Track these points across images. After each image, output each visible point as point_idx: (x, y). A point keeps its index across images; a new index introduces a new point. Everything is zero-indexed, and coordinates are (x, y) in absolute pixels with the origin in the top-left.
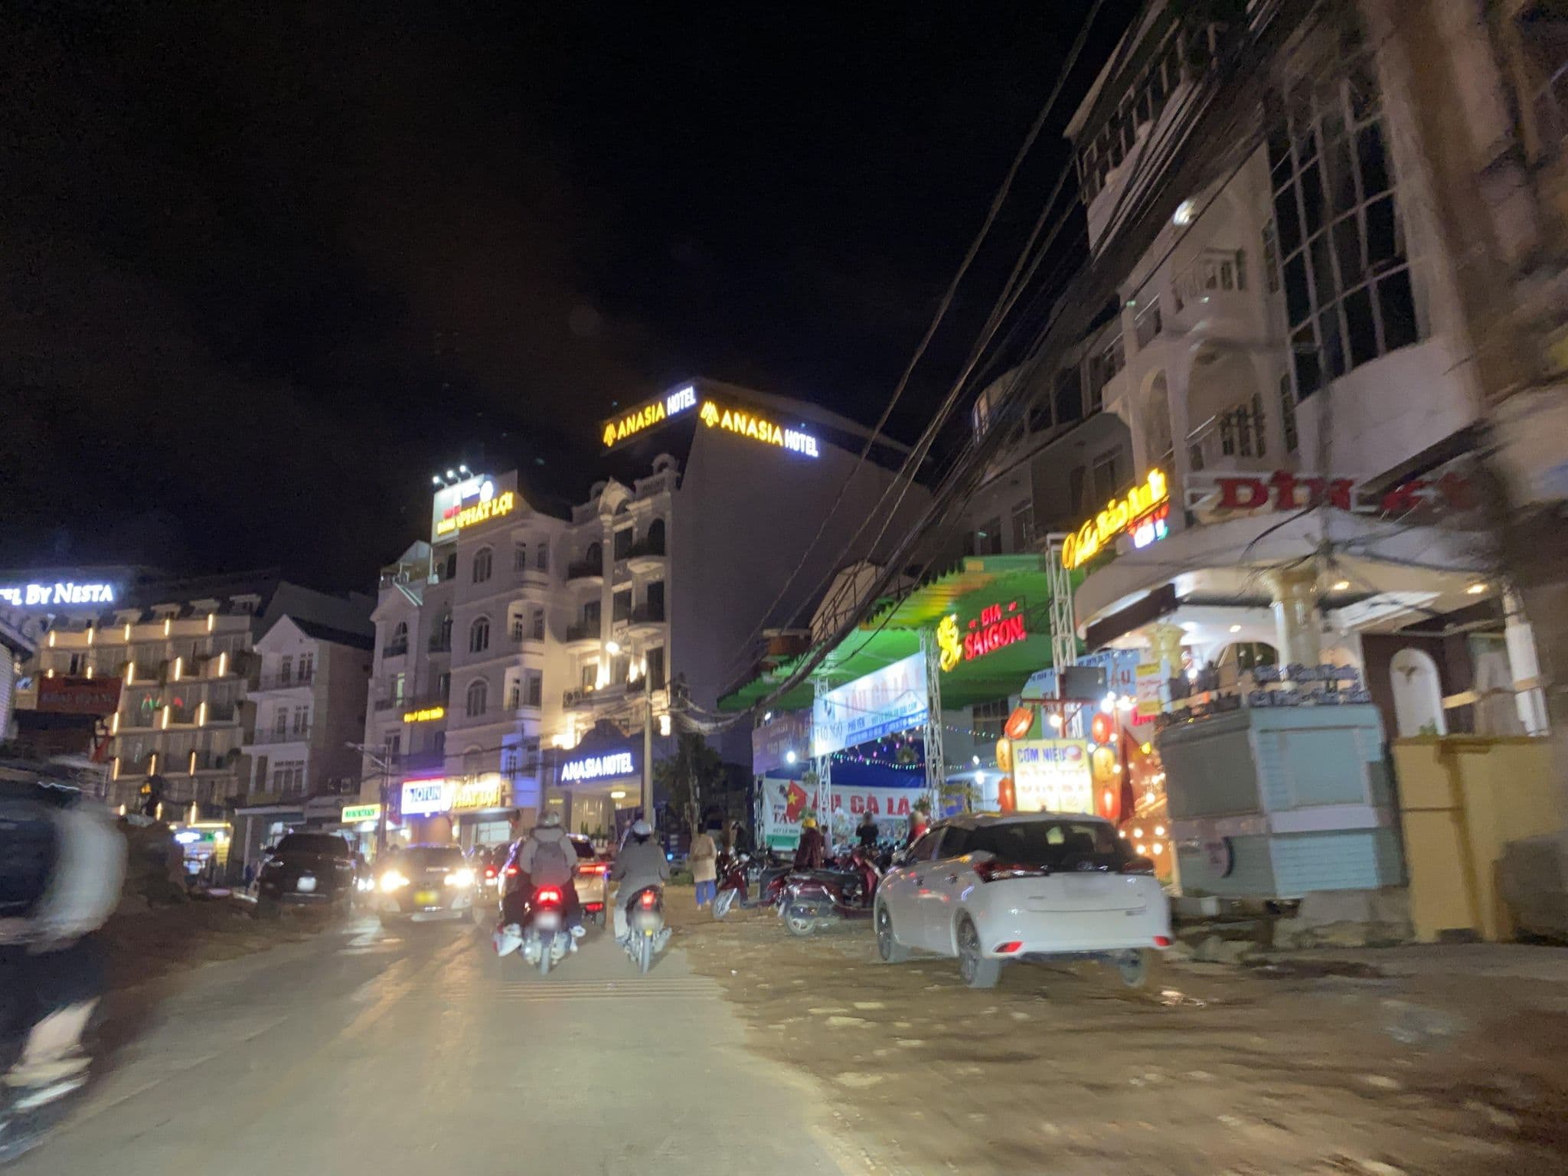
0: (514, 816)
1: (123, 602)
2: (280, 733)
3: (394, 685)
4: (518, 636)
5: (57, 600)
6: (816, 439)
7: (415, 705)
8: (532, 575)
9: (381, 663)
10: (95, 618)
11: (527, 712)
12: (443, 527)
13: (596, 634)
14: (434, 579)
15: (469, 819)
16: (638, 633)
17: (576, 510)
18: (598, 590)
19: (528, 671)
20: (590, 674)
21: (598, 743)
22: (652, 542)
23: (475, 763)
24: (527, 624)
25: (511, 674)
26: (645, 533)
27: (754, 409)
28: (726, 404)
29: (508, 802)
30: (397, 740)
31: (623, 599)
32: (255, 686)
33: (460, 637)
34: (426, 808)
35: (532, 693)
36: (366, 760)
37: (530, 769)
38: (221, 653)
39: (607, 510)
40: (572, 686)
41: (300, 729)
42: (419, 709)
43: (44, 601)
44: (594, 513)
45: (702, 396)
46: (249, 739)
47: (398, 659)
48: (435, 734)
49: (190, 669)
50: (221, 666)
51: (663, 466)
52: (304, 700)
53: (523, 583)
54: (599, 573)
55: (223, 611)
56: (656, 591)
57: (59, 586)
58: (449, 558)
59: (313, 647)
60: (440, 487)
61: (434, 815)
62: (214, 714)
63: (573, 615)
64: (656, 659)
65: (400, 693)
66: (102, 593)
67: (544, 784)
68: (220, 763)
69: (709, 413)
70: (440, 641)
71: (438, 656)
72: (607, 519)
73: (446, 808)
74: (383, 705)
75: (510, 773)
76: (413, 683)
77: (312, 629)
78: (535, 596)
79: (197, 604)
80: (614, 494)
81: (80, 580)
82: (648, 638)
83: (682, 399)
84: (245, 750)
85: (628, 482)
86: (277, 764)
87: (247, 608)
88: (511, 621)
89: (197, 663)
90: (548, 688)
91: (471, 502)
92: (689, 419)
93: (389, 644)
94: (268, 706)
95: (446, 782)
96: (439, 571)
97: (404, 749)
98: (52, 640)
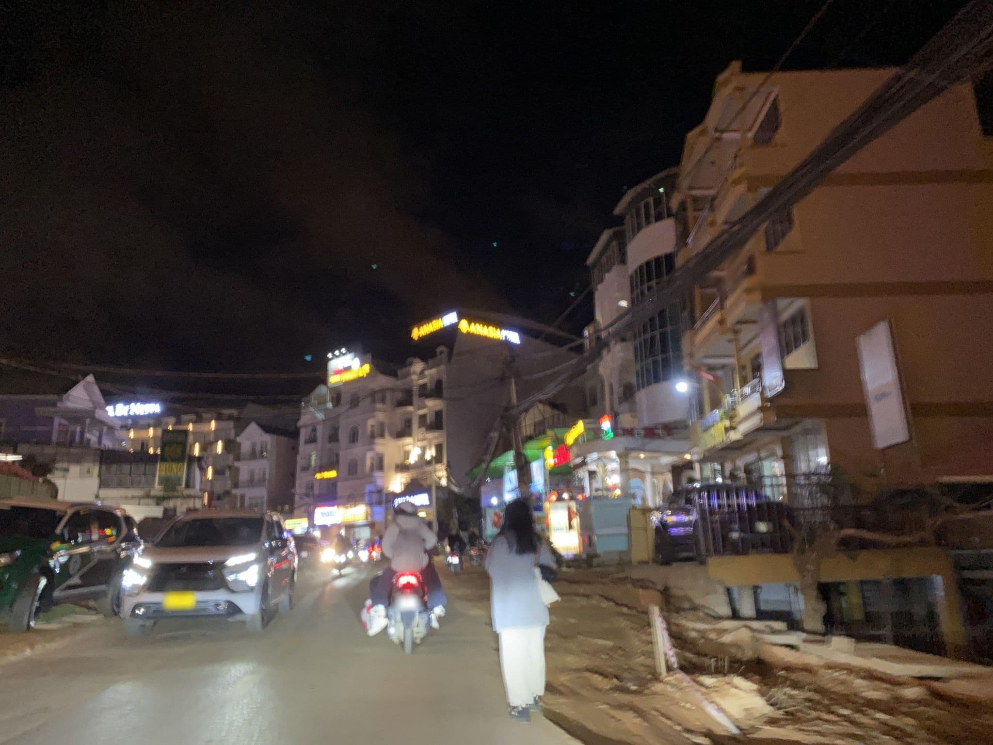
0: (372, 525)
1: (166, 413)
2: (252, 482)
3: (310, 459)
4: (373, 436)
5: (132, 413)
6: (519, 334)
7: (322, 469)
8: (379, 406)
9: (303, 448)
10: (151, 421)
11: (377, 474)
12: (334, 379)
13: (410, 435)
14: (330, 405)
15: (350, 527)
16: (430, 435)
17: (399, 373)
18: (410, 413)
19: (377, 454)
20: (407, 455)
21: (412, 488)
22: (436, 390)
23: (352, 499)
24: (377, 431)
25: (369, 455)
26: (433, 387)
27: (487, 322)
28: (472, 319)
29: (369, 518)
30: (312, 487)
31: (423, 418)
32: (238, 458)
33: (343, 436)
34: (328, 521)
35: (380, 465)
36: (297, 498)
37: (379, 503)
38: (218, 441)
39: (414, 373)
40: (398, 460)
41: (261, 482)
42: (324, 471)
43: (126, 414)
44: (408, 374)
45: (460, 317)
46: (236, 485)
47: (311, 446)
48: (332, 484)
49: (203, 449)
50: (219, 447)
51: (441, 353)
52: (263, 467)
53: (374, 410)
54: (410, 403)
55: (219, 418)
56: (438, 414)
57: (133, 405)
58: (337, 395)
59: (268, 439)
60: (332, 359)
61: (333, 525)
62: (216, 472)
63: (399, 427)
64: (439, 448)
65: (313, 463)
66: (155, 408)
67: (386, 509)
68: (219, 498)
69: (464, 326)
70: (334, 437)
71: (333, 445)
72: (414, 377)
73: (339, 522)
74: (306, 468)
75: (370, 504)
76: (320, 458)
77: (267, 429)
78: (380, 416)
79: (205, 416)
80: (418, 366)
81: (144, 402)
82: (435, 438)
83: (450, 318)
84: (234, 491)
85: (424, 359)
86: (250, 498)
87: (230, 418)
88: (369, 429)
89: (207, 446)
90: (386, 462)
91: (348, 369)
92: (454, 328)
93: (307, 437)
94: (245, 468)
95: (338, 507)
96: (332, 400)
97: (316, 491)
98: (132, 435)
